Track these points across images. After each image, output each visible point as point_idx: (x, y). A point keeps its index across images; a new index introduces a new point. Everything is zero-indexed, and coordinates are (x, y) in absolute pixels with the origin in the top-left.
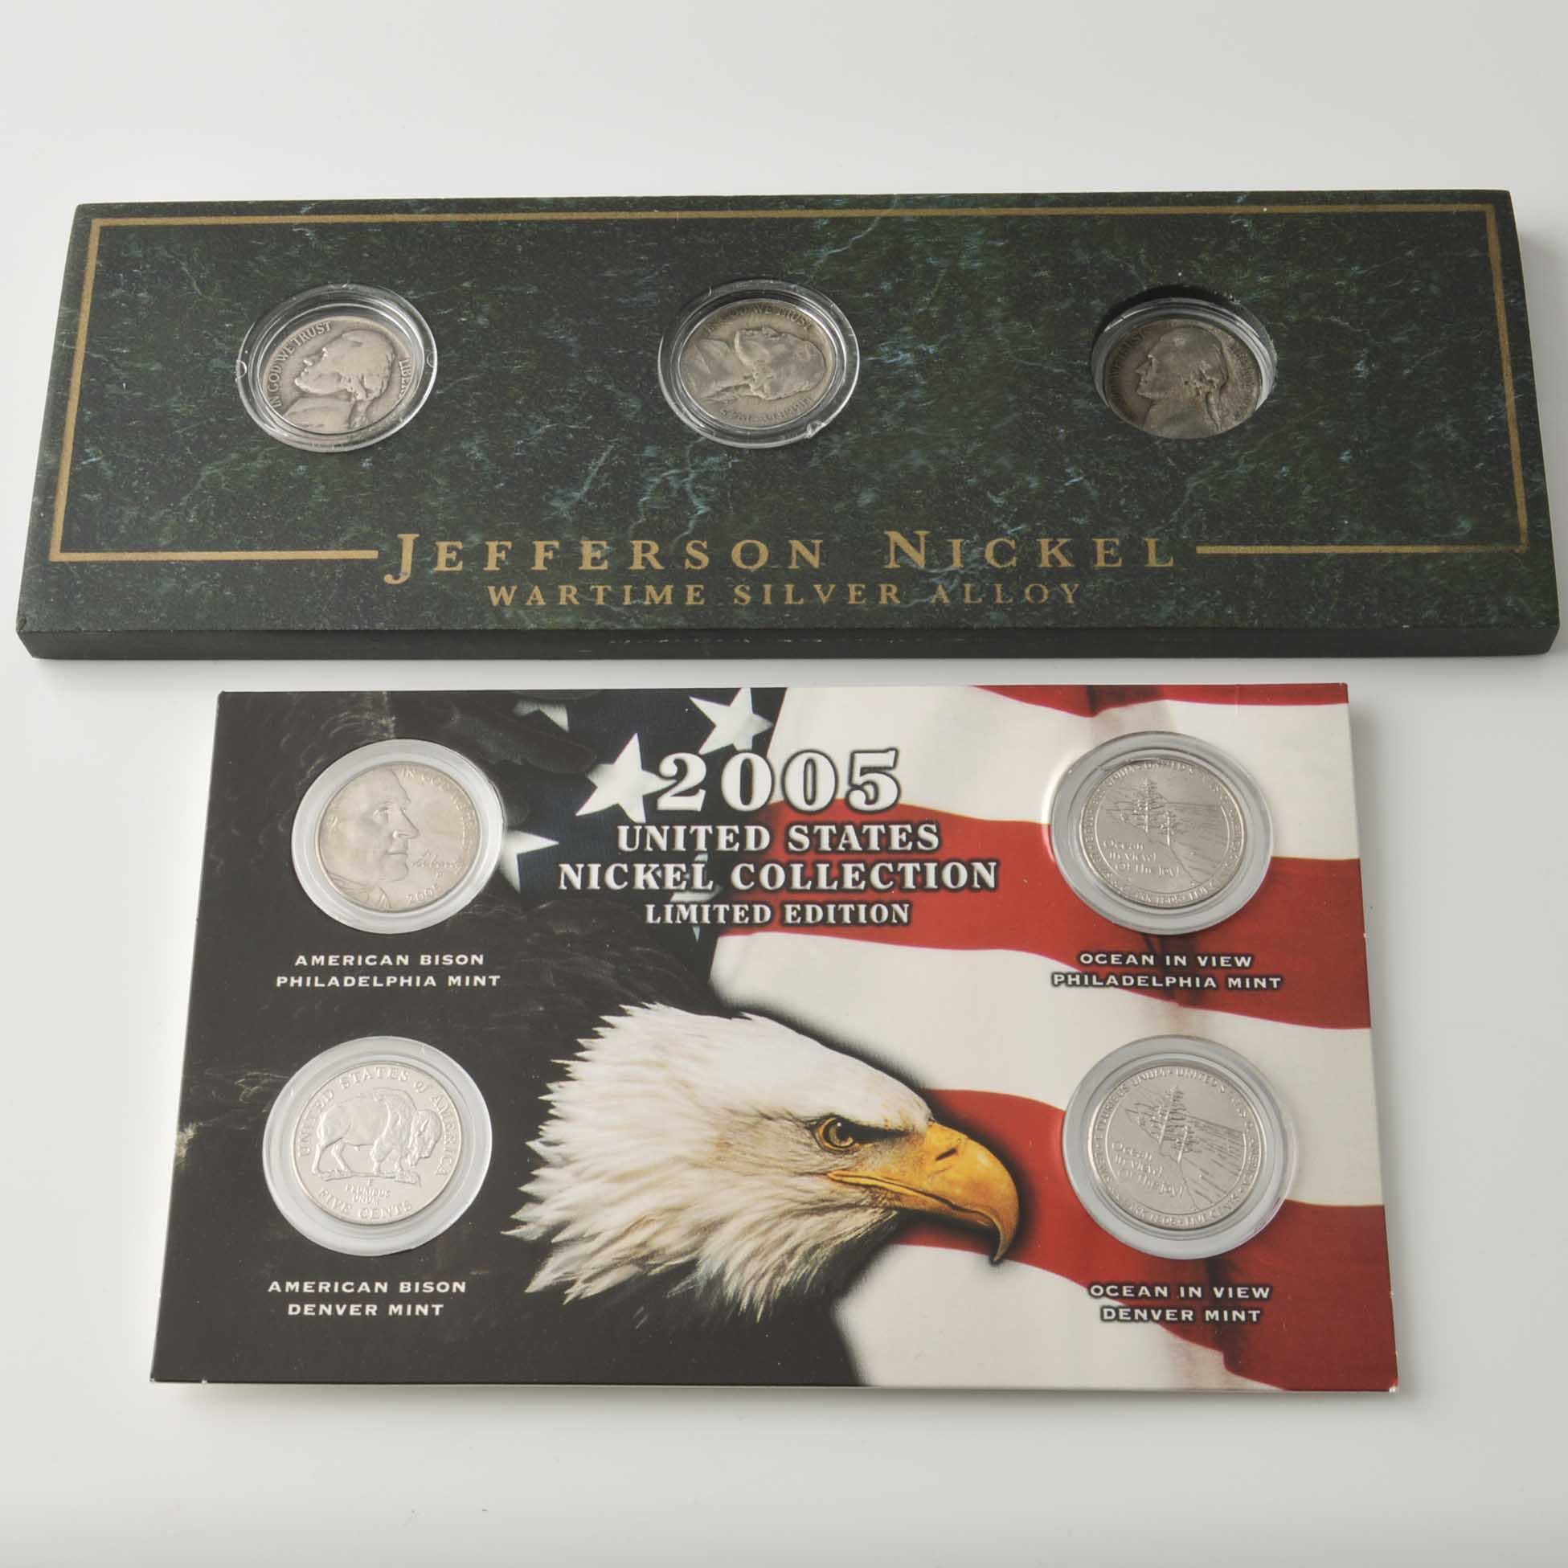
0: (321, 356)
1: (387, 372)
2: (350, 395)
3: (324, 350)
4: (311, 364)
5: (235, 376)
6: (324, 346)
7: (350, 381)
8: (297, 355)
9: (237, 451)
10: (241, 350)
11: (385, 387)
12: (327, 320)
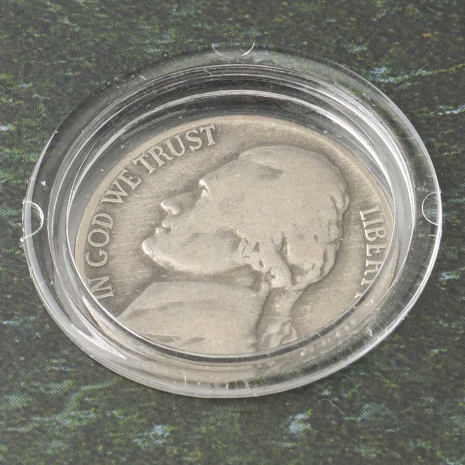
0: (196, 196)
1: (334, 232)
2: (257, 278)
3: (202, 182)
4: (175, 212)
5: (18, 233)
6: (202, 176)
7: (257, 248)
8: (146, 193)
9: (23, 390)
10: (33, 178)
11: (330, 263)
12: (208, 123)
